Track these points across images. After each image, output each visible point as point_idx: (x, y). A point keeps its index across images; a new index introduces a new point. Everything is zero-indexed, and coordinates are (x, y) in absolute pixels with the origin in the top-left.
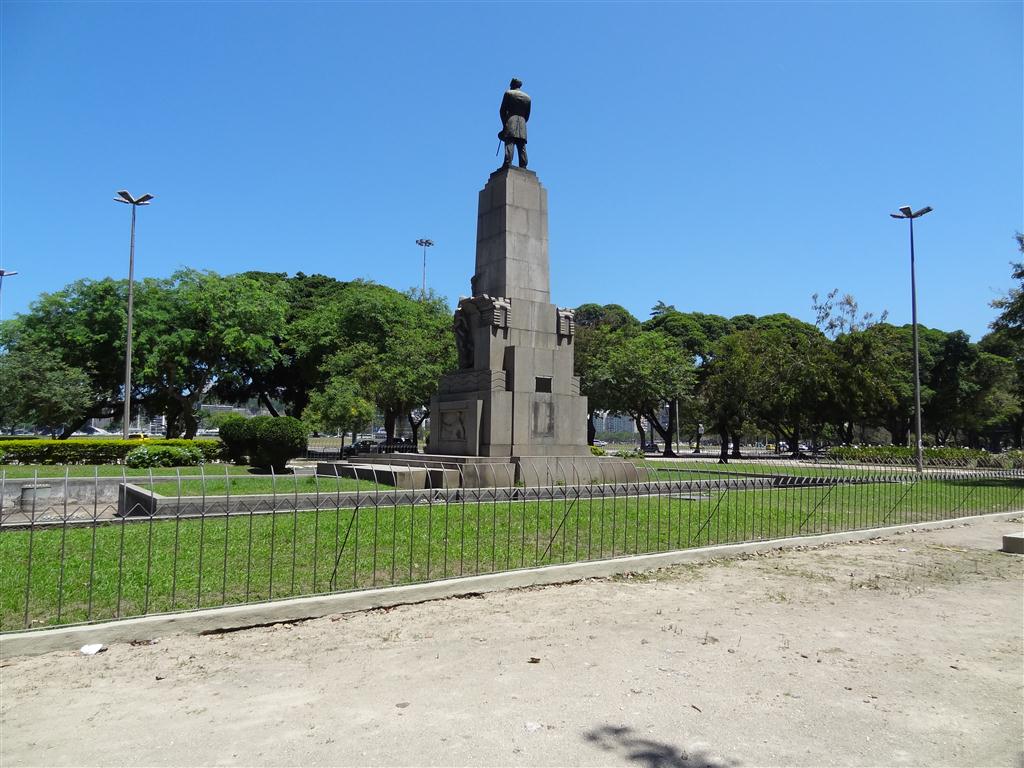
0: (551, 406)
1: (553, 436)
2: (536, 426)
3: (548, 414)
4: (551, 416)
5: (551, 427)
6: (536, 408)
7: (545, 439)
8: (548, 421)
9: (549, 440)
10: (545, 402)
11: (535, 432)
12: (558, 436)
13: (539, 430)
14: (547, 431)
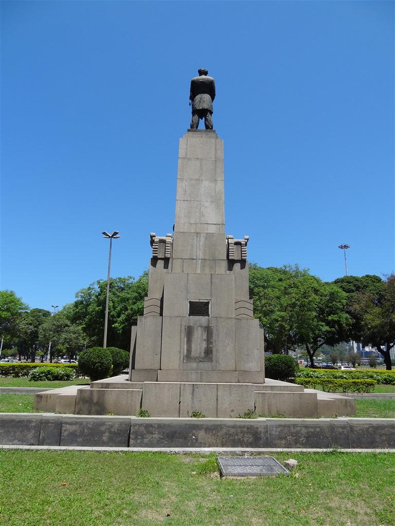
0: (208, 330)
1: (211, 360)
2: (189, 351)
3: (205, 337)
4: (209, 340)
5: (208, 352)
6: (189, 332)
7: (201, 365)
8: (204, 345)
9: (207, 365)
10: (201, 327)
11: (188, 357)
12: (217, 362)
13: (193, 354)
14: (203, 355)
